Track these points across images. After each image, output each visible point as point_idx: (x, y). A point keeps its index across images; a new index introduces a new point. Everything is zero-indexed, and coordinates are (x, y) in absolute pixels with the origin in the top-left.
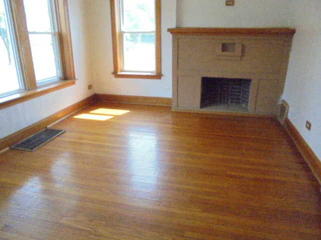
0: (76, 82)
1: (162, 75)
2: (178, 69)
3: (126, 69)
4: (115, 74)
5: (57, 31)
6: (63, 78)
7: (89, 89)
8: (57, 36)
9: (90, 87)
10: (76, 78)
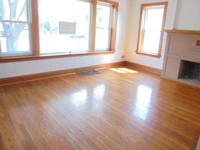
0: (115, 52)
1: (161, 56)
2: (168, 53)
3: (143, 50)
4: (137, 51)
5: (110, 27)
6: (109, 50)
7: (122, 57)
8: (110, 29)
9: (123, 57)
10: (115, 50)
